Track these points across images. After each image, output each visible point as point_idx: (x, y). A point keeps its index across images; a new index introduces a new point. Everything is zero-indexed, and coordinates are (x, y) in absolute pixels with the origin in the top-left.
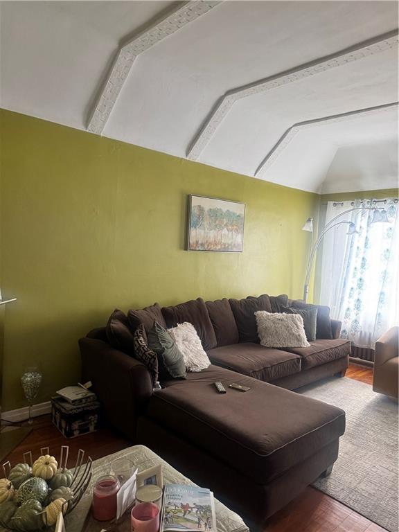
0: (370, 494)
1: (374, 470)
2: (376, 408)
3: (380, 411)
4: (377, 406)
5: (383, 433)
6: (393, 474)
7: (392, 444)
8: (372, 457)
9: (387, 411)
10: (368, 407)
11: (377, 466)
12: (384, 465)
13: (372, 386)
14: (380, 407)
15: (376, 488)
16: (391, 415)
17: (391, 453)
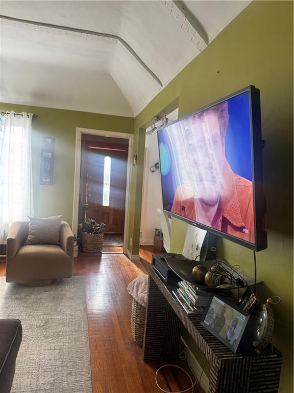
0: (51, 384)
1: (42, 357)
2: (13, 296)
3: (17, 299)
4: (12, 295)
5: (31, 317)
6: (57, 351)
7: (42, 324)
8: (34, 347)
9: (23, 295)
10: (6, 298)
11: (43, 352)
12: (47, 348)
13: (5, 278)
14: (16, 294)
15: (53, 373)
16: (28, 297)
17: (46, 333)
